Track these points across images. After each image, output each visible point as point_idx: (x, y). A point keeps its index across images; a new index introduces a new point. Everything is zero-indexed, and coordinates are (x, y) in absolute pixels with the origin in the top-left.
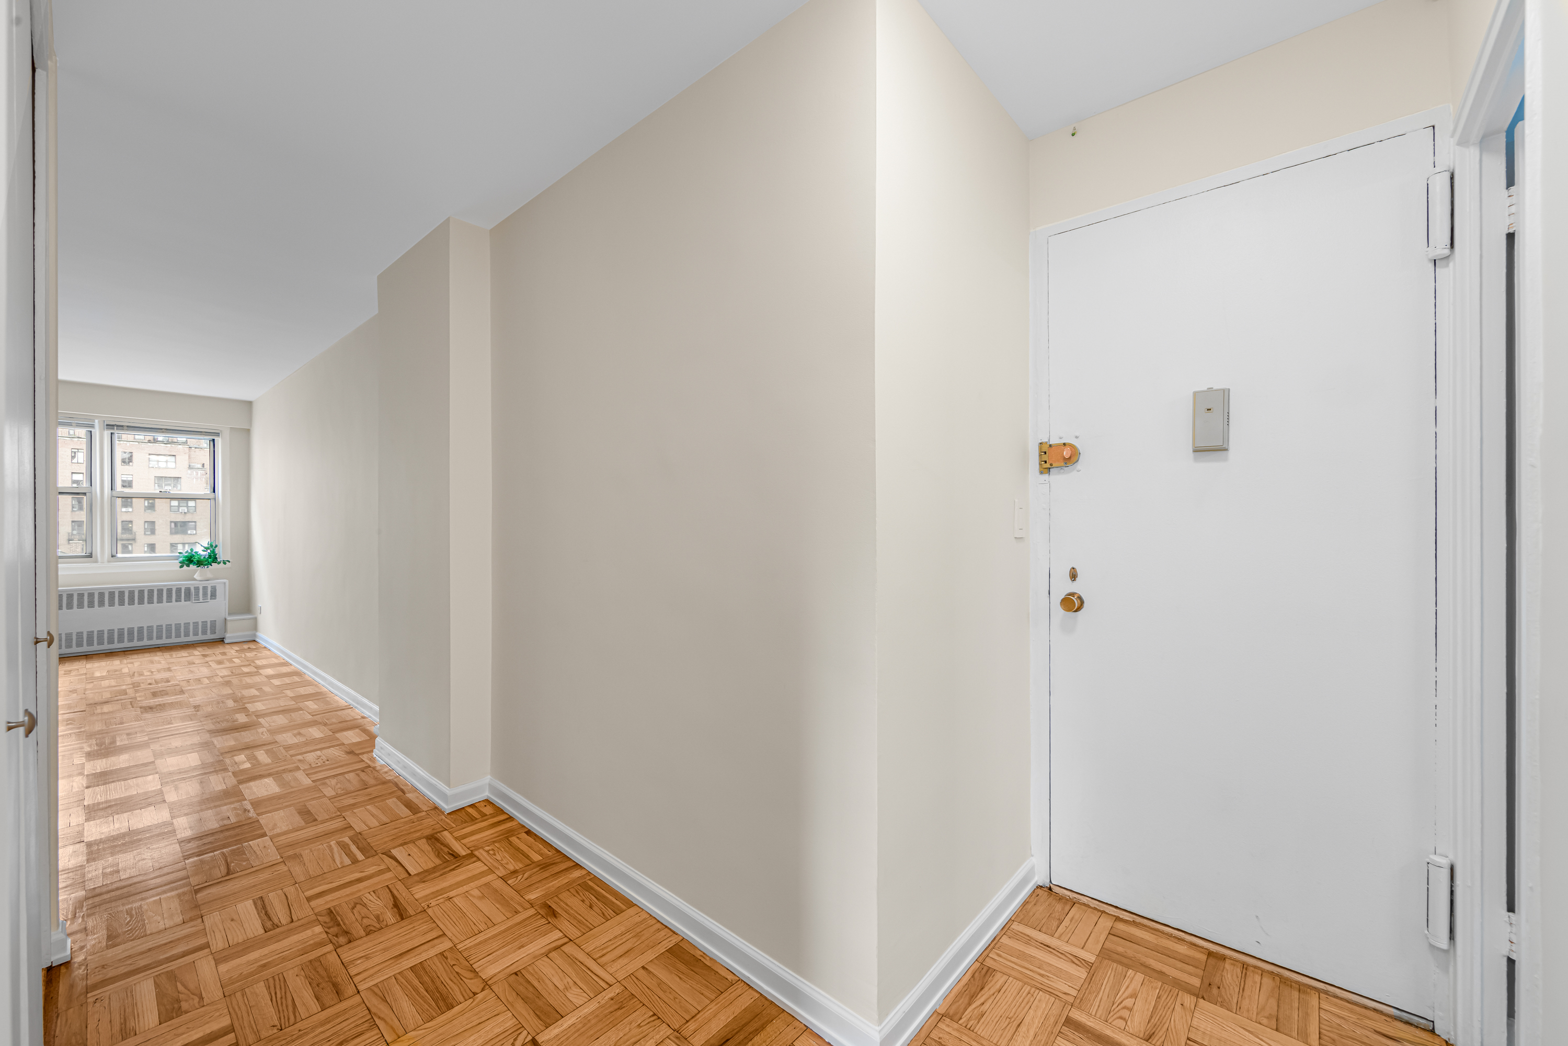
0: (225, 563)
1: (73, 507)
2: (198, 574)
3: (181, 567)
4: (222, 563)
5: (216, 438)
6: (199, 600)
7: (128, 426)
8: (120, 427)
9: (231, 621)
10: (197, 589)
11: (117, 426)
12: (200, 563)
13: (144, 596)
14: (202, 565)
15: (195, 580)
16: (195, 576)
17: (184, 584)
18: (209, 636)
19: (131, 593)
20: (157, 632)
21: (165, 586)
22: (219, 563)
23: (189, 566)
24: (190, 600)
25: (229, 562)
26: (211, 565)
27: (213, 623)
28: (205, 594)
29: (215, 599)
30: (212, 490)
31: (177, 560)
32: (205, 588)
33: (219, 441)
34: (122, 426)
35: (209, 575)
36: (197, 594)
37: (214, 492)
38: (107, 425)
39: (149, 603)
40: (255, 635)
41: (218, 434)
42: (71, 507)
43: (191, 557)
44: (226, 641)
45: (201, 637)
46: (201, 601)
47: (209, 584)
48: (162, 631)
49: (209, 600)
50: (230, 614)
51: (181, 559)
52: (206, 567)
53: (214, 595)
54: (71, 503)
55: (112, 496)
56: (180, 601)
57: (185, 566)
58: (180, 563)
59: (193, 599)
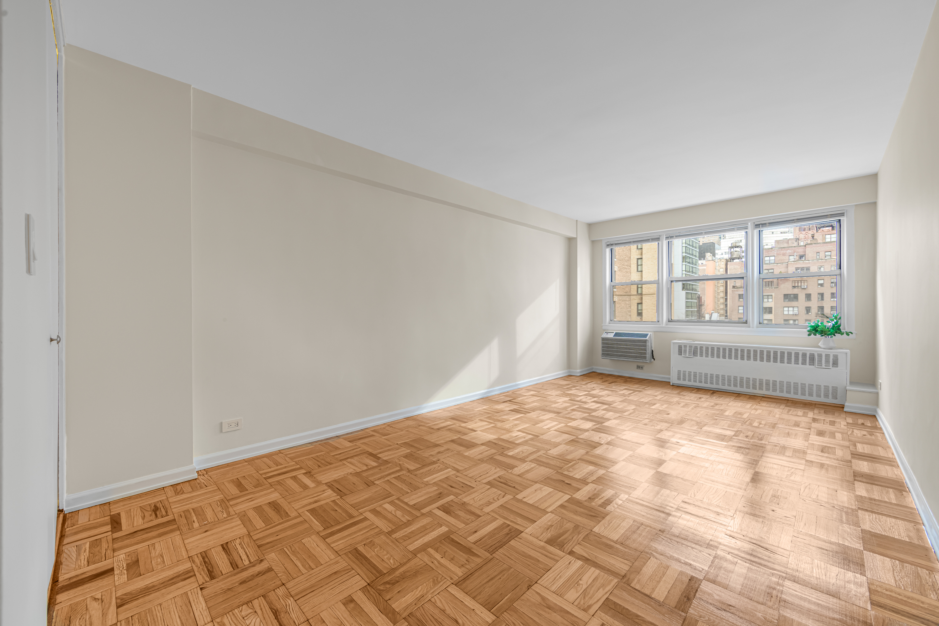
0: (848, 334)
1: (818, 299)
2: (821, 341)
3: (809, 335)
4: (845, 334)
5: (841, 218)
6: (821, 366)
7: (769, 223)
8: (764, 225)
9: (851, 390)
10: (820, 356)
11: (762, 224)
12: (823, 333)
13: (777, 356)
14: (825, 334)
15: (819, 347)
16: (819, 344)
17: (809, 350)
18: (830, 400)
19: (769, 353)
20: (787, 387)
21: (793, 350)
22: (842, 334)
23: (816, 335)
24: (813, 365)
25: (852, 333)
26: (835, 335)
27: (835, 389)
28: (827, 361)
29: (837, 367)
30: (839, 267)
31: (806, 329)
32: (827, 356)
33: (844, 219)
34: (765, 224)
35: (831, 344)
36: (820, 361)
37: (840, 268)
38: (756, 225)
39: (781, 362)
40: (876, 411)
41: (842, 214)
42: (817, 299)
43: (817, 327)
44: (845, 409)
45: (822, 399)
46: (824, 366)
47: (832, 353)
48: (790, 387)
49: (831, 367)
50: (852, 383)
51: (809, 328)
52: (830, 336)
53: (835, 363)
54: (817, 297)
55: (760, 278)
56: (806, 364)
57: (812, 334)
58: (808, 331)
59: (816, 364)
